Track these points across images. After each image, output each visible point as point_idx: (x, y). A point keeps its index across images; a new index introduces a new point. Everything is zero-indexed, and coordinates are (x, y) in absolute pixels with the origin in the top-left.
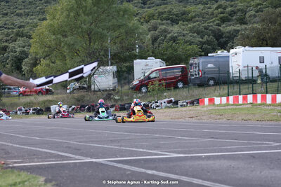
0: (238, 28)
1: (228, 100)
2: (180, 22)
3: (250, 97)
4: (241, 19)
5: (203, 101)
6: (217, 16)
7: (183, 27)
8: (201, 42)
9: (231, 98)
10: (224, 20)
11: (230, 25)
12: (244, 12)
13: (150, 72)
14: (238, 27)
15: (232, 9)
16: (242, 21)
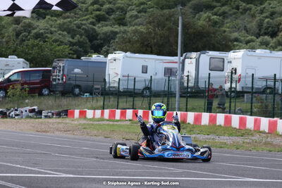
0: (116, 30)
1: (102, 114)
2: (48, 17)
3: (129, 113)
4: (120, 19)
5: (73, 113)
6: (92, 13)
7: (51, 22)
8: (71, 42)
9: (107, 112)
10: (100, 19)
11: (107, 26)
12: (123, 10)
13: (11, 73)
14: (117, 28)
15: (111, 6)
16: (121, 22)
